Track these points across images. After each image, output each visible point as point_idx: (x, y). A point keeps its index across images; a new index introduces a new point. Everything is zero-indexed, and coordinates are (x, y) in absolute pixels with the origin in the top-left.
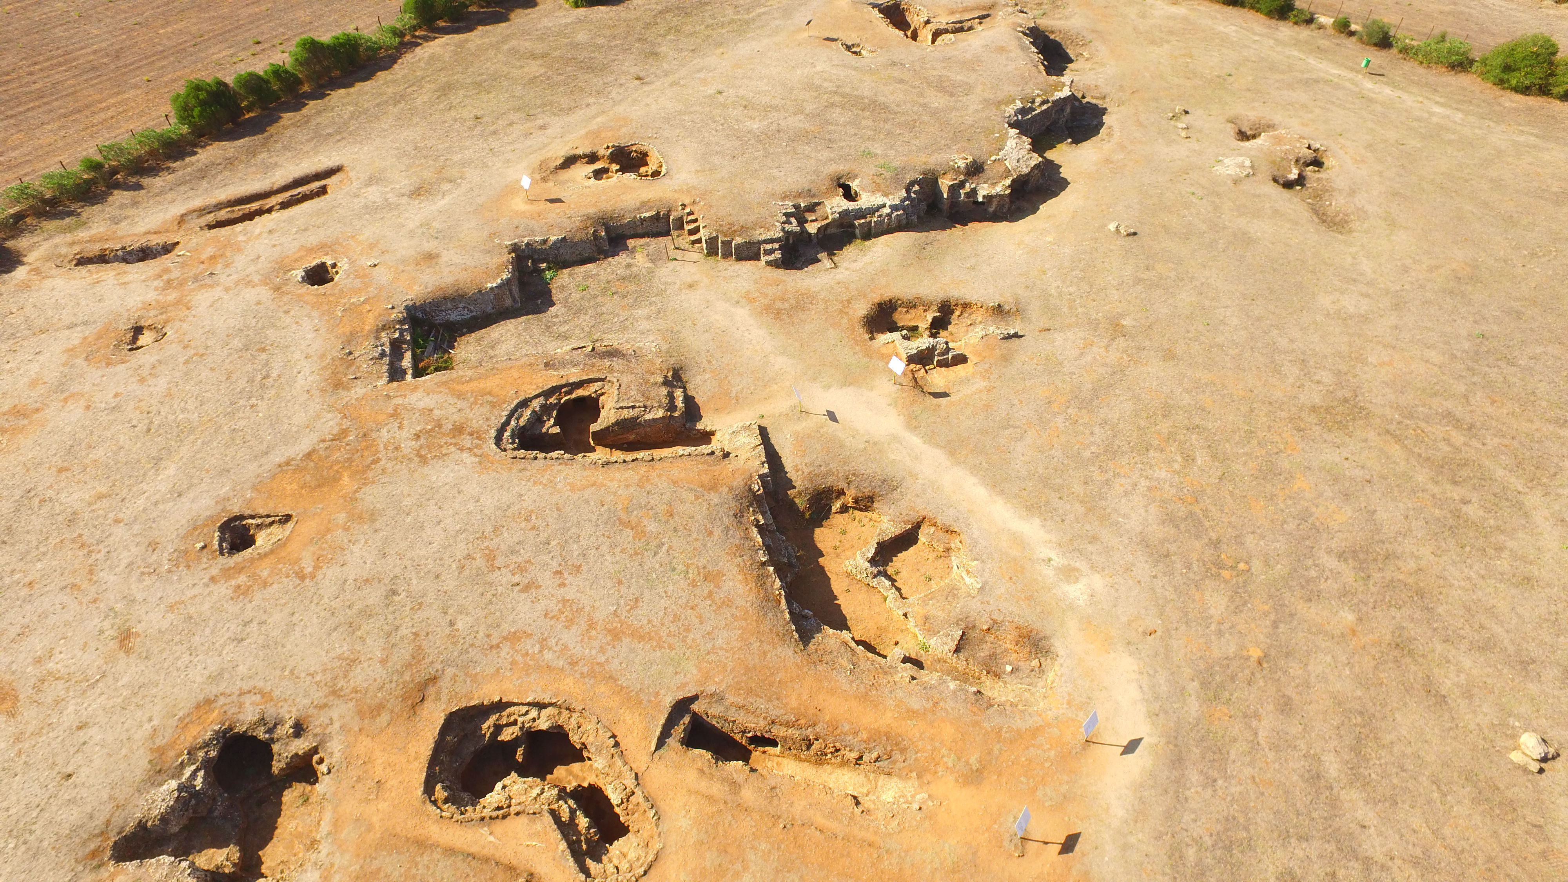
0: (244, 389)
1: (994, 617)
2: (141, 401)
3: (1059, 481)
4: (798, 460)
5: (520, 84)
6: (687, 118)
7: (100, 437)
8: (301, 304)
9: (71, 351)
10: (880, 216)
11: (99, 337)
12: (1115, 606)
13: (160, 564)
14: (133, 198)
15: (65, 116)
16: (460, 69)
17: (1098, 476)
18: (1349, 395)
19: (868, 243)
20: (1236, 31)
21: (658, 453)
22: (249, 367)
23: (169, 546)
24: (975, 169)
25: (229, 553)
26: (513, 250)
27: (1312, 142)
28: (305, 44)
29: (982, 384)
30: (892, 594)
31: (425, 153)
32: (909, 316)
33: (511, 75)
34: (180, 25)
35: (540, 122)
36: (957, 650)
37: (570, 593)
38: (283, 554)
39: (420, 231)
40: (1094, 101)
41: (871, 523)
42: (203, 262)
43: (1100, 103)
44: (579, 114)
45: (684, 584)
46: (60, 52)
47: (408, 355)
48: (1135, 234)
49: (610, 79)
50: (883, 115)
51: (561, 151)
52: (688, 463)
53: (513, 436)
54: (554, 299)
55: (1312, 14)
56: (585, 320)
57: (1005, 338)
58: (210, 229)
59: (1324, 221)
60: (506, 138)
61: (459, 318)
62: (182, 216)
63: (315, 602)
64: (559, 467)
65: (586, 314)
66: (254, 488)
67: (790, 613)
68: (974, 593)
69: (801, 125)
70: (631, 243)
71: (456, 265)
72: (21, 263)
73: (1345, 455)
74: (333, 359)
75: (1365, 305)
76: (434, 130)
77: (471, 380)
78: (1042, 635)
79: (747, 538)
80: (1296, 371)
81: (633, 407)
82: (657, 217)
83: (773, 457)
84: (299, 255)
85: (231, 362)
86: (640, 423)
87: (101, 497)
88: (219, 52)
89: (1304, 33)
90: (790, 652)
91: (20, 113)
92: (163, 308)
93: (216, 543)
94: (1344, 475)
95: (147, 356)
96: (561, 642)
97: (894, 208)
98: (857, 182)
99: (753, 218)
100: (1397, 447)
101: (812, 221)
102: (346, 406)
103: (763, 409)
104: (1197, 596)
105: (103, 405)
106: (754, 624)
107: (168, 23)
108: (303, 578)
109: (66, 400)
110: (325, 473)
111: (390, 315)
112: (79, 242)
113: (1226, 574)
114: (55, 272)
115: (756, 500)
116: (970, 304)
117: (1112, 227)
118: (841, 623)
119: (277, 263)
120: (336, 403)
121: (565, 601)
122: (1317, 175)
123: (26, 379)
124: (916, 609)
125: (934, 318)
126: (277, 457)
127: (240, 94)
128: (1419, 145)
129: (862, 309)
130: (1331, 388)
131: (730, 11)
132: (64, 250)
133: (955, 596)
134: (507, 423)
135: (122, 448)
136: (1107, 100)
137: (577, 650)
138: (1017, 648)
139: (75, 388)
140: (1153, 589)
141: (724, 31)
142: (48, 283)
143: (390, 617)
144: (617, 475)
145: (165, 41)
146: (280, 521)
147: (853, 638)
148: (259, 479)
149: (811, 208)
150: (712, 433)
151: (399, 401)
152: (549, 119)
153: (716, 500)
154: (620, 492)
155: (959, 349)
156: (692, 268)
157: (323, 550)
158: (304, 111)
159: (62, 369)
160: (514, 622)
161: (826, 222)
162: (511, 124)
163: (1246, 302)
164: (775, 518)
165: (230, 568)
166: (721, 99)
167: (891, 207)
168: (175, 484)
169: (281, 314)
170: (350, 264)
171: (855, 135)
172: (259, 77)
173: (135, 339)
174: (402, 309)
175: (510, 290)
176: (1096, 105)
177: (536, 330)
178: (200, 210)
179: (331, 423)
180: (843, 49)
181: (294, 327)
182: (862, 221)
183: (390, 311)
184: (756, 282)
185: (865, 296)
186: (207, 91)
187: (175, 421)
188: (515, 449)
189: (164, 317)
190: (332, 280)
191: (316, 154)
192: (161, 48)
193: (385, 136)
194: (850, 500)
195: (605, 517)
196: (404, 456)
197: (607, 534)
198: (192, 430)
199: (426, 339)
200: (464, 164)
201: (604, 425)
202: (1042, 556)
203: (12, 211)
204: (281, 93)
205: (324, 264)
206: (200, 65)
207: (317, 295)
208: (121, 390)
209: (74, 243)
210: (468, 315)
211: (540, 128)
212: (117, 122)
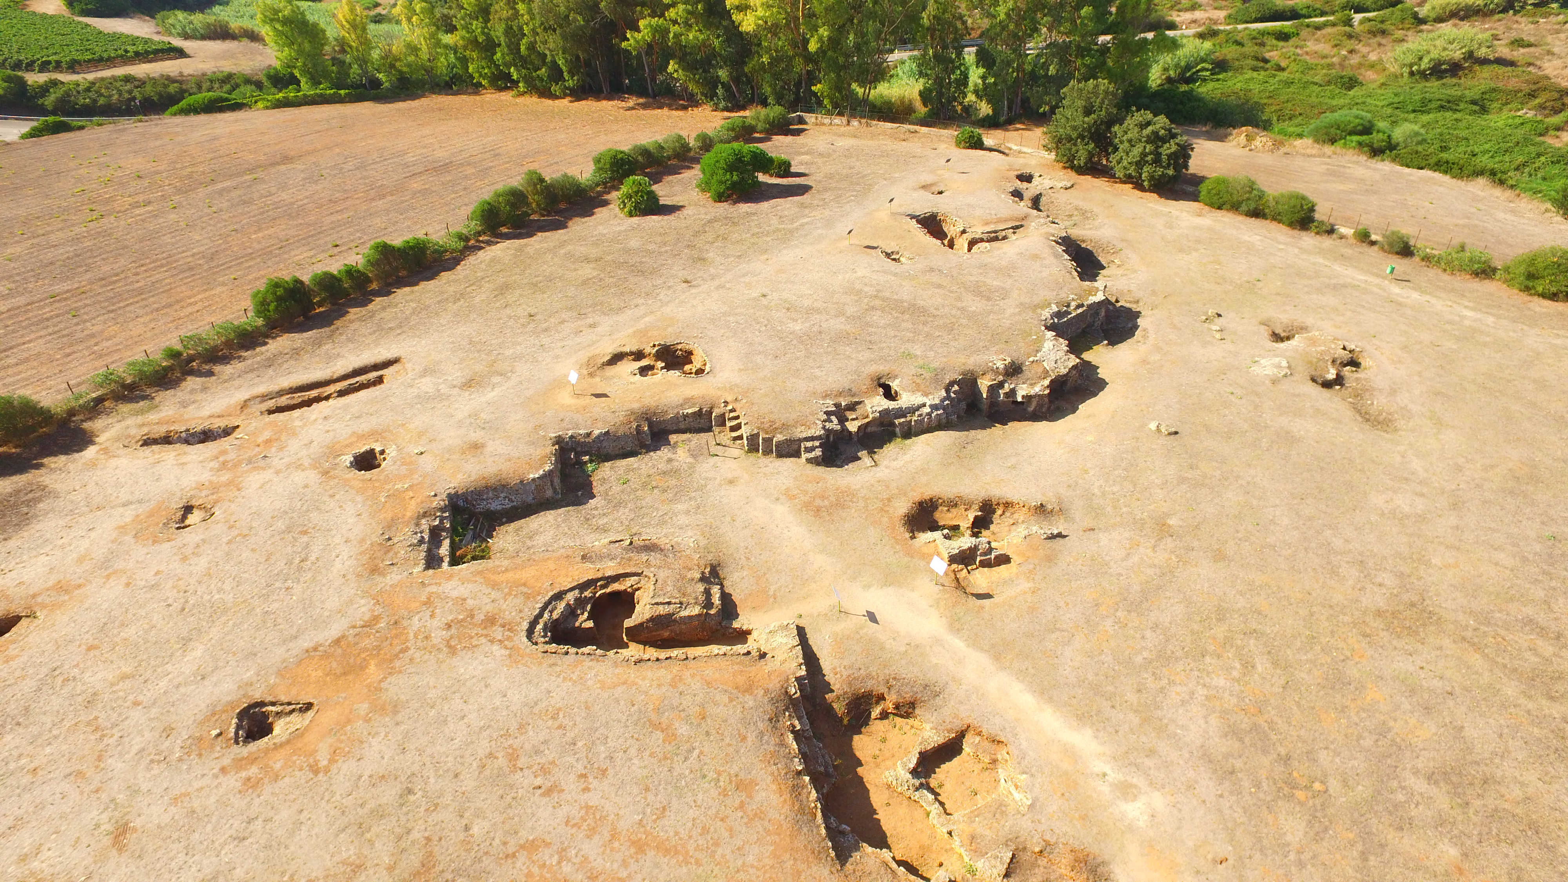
0: (282, 571)
1: (1047, 838)
2: (180, 579)
3: (1110, 688)
4: (836, 662)
5: (573, 285)
6: (731, 319)
7: (134, 615)
8: (347, 488)
9: (122, 529)
10: (920, 415)
11: (151, 515)
12: (1179, 828)
13: (172, 752)
14: (204, 383)
15: (157, 310)
16: (517, 270)
17: (1151, 683)
18: (1415, 598)
19: (908, 442)
20: (1261, 241)
21: (692, 651)
22: (289, 549)
23: (184, 733)
24: (1014, 370)
25: (244, 742)
26: (557, 443)
27: (1347, 344)
28: (377, 247)
29: (1025, 585)
30: (935, 809)
31: (479, 347)
32: (949, 515)
33: (566, 277)
34: (271, 231)
35: (590, 321)
36: (1007, 875)
37: (594, 799)
38: (299, 745)
39: (468, 421)
40: (1128, 305)
41: (913, 731)
42: (259, 446)
43: (1134, 307)
44: (629, 313)
45: (714, 793)
46: (164, 255)
47: (446, 543)
48: (1176, 433)
49: (659, 281)
50: (922, 318)
51: (609, 349)
52: (723, 663)
53: (545, 629)
54: (595, 491)
55: (1332, 225)
56: (624, 514)
57: (1049, 538)
58: (269, 414)
59: (1368, 420)
60: (557, 335)
61: (499, 508)
62: (245, 401)
63: (326, 798)
64: (591, 664)
65: (625, 507)
66: (280, 673)
67: (827, 828)
68: (1023, 810)
69: (842, 327)
70: (673, 438)
71: (500, 455)
72: (93, 443)
73: (1419, 663)
74: (372, 544)
75: (1420, 505)
76: (490, 327)
77: (507, 570)
78: (1099, 860)
79: (783, 744)
80: (1354, 572)
81: (669, 603)
82: (699, 414)
83: (810, 659)
84: (350, 441)
85: (273, 543)
86: (675, 620)
87: (124, 677)
88: (301, 254)
89: (1327, 242)
90: (826, 872)
91: (120, 308)
92: (215, 488)
93: (232, 730)
94: (1421, 686)
95: (193, 535)
96: (582, 853)
97: (934, 407)
98: (897, 382)
99: (794, 416)
100: (1477, 656)
101: (853, 420)
102: (381, 592)
103: (803, 608)
104: (1270, 818)
105: (143, 583)
106: (788, 840)
107: (260, 229)
108: (316, 772)
109: (108, 577)
110: (352, 660)
111: (432, 502)
112: (149, 424)
113: (1300, 794)
114: (122, 451)
115: (792, 704)
116: (1012, 503)
117: (1153, 426)
118: (880, 841)
119: (328, 447)
120: (371, 588)
121: (588, 807)
122: (1356, 375)
123: (75, 555)
124: (961, 827)
125: (976, 517)
126: (306, 642)
127: (313, 291)
128: (1454, 347)
129: (903, 507)
130: (1395, 591)
131: (775, 221)
132: (133, 432)
133: (1003, 813)
134: (540, 615)
135: (154, 627)
136: (1141, 304)
137: (598, 863)
138: (1072, 874)
139: (120, 565)
140: (1220, 810)
141: (768, 239)
142: (113, 462)
143: (403, 819)
144: (650, 674)
145: (255, 245)
146: (300, 710)
147: (894, 858)
148: (284, 665)
149: (852, 407)
150: (749, 632)
151: (434, 589)
152: (598, 318)
153: (751, 703)
154: (652, 692)
155: (1002, 548)
156: (733, 464)
157: (342, 742)
158: (370, 307)
159: (110, 545)
160: (533, 829)
161: (867, 420)
162: (563, 322)
163: (1295, 501)
164: (811, 724)
165: (243, 759)
166: (765, 301)
167: (931, 406)
168: (200, 666)
169: (326, 498)
170: (398, 451)
171: (895, 336)
172: (332, 276)
173: (184, 517)
174: (444, 496)
175: (552, 482)
176: (1130, 309)
177: (575, 522)
178: (263, 396)
179: (363, 609)
180: (882, 256)
181: (338, 511)
182: (902, 420)
183: (433, 499)
184: (796, 479)
185: (905, 494)
186: (285, 289)
187: (210, 601)
188: (546, 643)
189: (214, 497)
190: (379, 466)
192: (250, 251)
193: (443, 331)
194: (891, 706)
195: (635, 717)
196: (433, 646)
197: (636, 736)
198: (225, 611)
199: (465, 527)
200: (515, 358)
201: (639, 621)
202: (1096, 770)
203: (94, 395)
204: (351, 291)
205: (372, 450)
206: (282, 265)
207: (363, 480)
208: (162, 568)
209: (143, 425)
210: (508, 505)
211: (590, 326)
212: (202, 315)
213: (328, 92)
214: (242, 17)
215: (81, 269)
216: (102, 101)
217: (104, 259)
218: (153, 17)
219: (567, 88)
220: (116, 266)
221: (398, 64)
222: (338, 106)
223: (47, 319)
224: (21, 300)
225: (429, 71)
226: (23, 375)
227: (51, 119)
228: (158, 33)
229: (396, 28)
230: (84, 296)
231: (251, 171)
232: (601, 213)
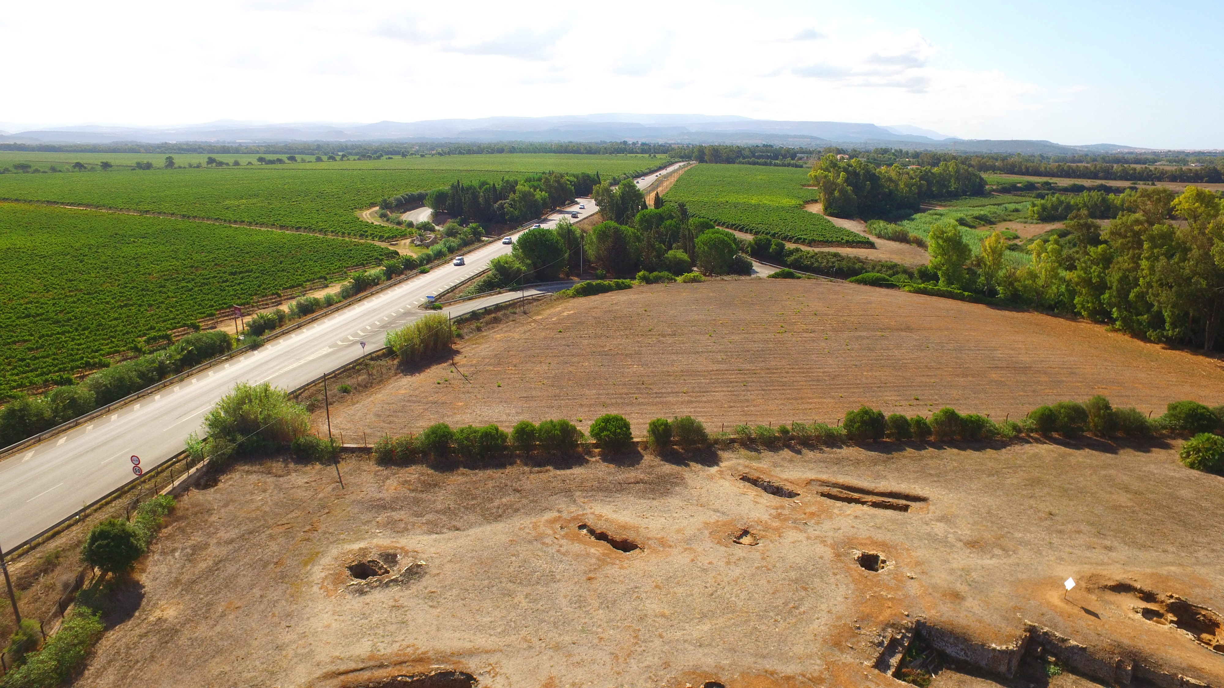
0: (778, 606)
2: (719, 574)
5: (1102, 505)
7: (686, 581)
8: (847, 574)
9: (706, 524)
11: (724, 525)
13: (662, 680)
14: (792, 456)
15: (788, 399)
16: (1054, 472)
22: (790, 595)
23: (673, 673)
26: (1030, 631)
28: (947, 412)
31: (994, 519)
33: (1098, 495)
34: (878, 374)
35: (1108, 543)
39: (959, 573)
42: (805, 514)
44: (1152, 555)
46: (807, 367)
47: (899, 656)
49: (1202, 540)
51: (1118, 575)
58: (821, 496)
60: (1069, 540)
61: (953, 654)
62: (811, 480)
66: (742, 674)
71: (974, 613)
72: (718, 465)
74: (845, 624)
76: (1010, 507)
84: (865, 541)
85: (782, 584)
87: (663, 616)
88: (890, 396)
91: (769, 390)
92: (767, 528)
95: (740, 551)
102: (834, 663)
105: (700, 564)
107: (871, 370)
109: (686, 549)
111: (903, 619)
112: (751, 467)
114: (729, 477)
119: (848, 539)
120: (829, 655)
123: (677, 527)
126: (768, 665)
127: (888, 425)
132: (740, 468)
135: (692, 595)
139: (694, 546)
142: (722, 481)
145: (864, 379)
148: (748, 671)
152: (1118, 544)
158: (923, 452)
159: (696, 531)
162: (1079, 532)
168: (703, 637)
169: (830, 573)
170: (895, 567)
172: (906, 420)
173: (741, 537)
174: (914, 620)
175: (1010, 661)
178: (823, 482)
179: (816, 667)
181: (834, 587)
183: (904, 617)
186: (870, 416)
187: (728, 599)
189: (764, 533)
190: (877, 570)
191: (914, 483)
192: (859, 382)
193: (969, 494)
198: (733, 611)
199: (920, 652)
200: (1021, 542)
203: (732, 437)
204: (914, 435)
205: (877, 557)
206: (875, 399)
207: (861, 575)
208: (714, 562)
209: (748, 467)
210: (962, 656)
211: (1106, 548)
212: (811, 413)
213: (956, 291)
214: (919, 229)
215: (760, 359)
216: (816, 265)
217: (774, 358)
218: (866, 222)
219: (1164, 337)
220: (779, 364)
221: (1016, 284)
222: (960, 303)
223: (731, 382)
224: (724, 367)
225: (1039, 294)
226: (705, 409)
227: (787, 269)
228: (865, 231)
229: (1025, 256)
230: (755, 376)
231: (882, 330)
232: (1158, 454)
